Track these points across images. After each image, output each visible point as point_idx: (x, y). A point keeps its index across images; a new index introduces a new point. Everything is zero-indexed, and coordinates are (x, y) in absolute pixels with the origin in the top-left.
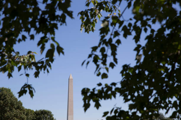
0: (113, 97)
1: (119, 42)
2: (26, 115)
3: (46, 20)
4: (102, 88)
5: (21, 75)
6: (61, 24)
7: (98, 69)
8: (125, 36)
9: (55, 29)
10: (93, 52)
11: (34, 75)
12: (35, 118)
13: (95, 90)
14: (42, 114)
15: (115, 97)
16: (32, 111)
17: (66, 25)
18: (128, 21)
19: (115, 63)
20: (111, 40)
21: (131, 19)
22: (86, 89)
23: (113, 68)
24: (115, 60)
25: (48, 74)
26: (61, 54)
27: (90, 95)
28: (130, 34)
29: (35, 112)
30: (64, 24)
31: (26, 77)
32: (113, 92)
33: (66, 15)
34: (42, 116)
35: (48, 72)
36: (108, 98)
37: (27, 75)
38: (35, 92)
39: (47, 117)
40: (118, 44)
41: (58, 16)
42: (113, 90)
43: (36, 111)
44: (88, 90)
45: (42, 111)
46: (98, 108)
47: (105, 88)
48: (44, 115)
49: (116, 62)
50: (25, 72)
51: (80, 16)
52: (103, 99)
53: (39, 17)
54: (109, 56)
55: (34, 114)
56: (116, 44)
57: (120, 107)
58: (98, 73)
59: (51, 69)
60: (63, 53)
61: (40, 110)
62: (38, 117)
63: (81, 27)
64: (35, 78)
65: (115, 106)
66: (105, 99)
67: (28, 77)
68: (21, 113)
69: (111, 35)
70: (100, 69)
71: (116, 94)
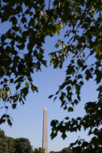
0: (78, 130)
1: (82, 83)
2: (7, 143)
3: (24, 66)
4: (69, 122)
5: (1, 108)
6: (37, 71)
7: (65, 104)
8: (87, 78)
9: (31, 73)
10: (61, 90)
11: (12, 107)
12: (15, 145)
13: (63, 123)
14: (21, 142)
15: (80, 130)
16: (12, 139)
17: (41, 71)
18: (90, 66)
19: (78, 100)
20: (75, 81)
21: (93, 65)
22: (55, 121)
23: (76, 104)
24: (79, 98)
25: (23, 105)
26: (35, 91)
27: (58, 126)
28: (91, 77)
29: (15, 140)
30: (40, 70)
31: (5, 109)
32: (78, 125)
33: (41, 63)
34: (21, 143)
35: (23, 103)
36: (74, 131)
37: (7, 107)
38: (13, 120)
39: (25, 144)
40: (81, 85)
41: (34, 63)
42: (79, 123)
43: (16, 138)
44: (57, 121)
45: (21, 139)
46: (64, 138)
47: (72, 121)
48: (22, 142)
49: (80, 100)
50: (5, 105)
51: (50, 55)
52: (69, 131)
53: (18, 64)
54: (74, 95)
55: (14, 141)
56: (80, 85)
57: (83, 139)
58: (65, 107)
59: (25, 100)
60: (37, 91)
61: (20, 138)
62: (18, 144)
63: (50, 63)
64: (13, 109)
65: (79, 138)
66: (71, 131)
67: (7, 109)
68: (3, 141)
69: (76, 77)
70: (66, 104)
71: (81, 127)
